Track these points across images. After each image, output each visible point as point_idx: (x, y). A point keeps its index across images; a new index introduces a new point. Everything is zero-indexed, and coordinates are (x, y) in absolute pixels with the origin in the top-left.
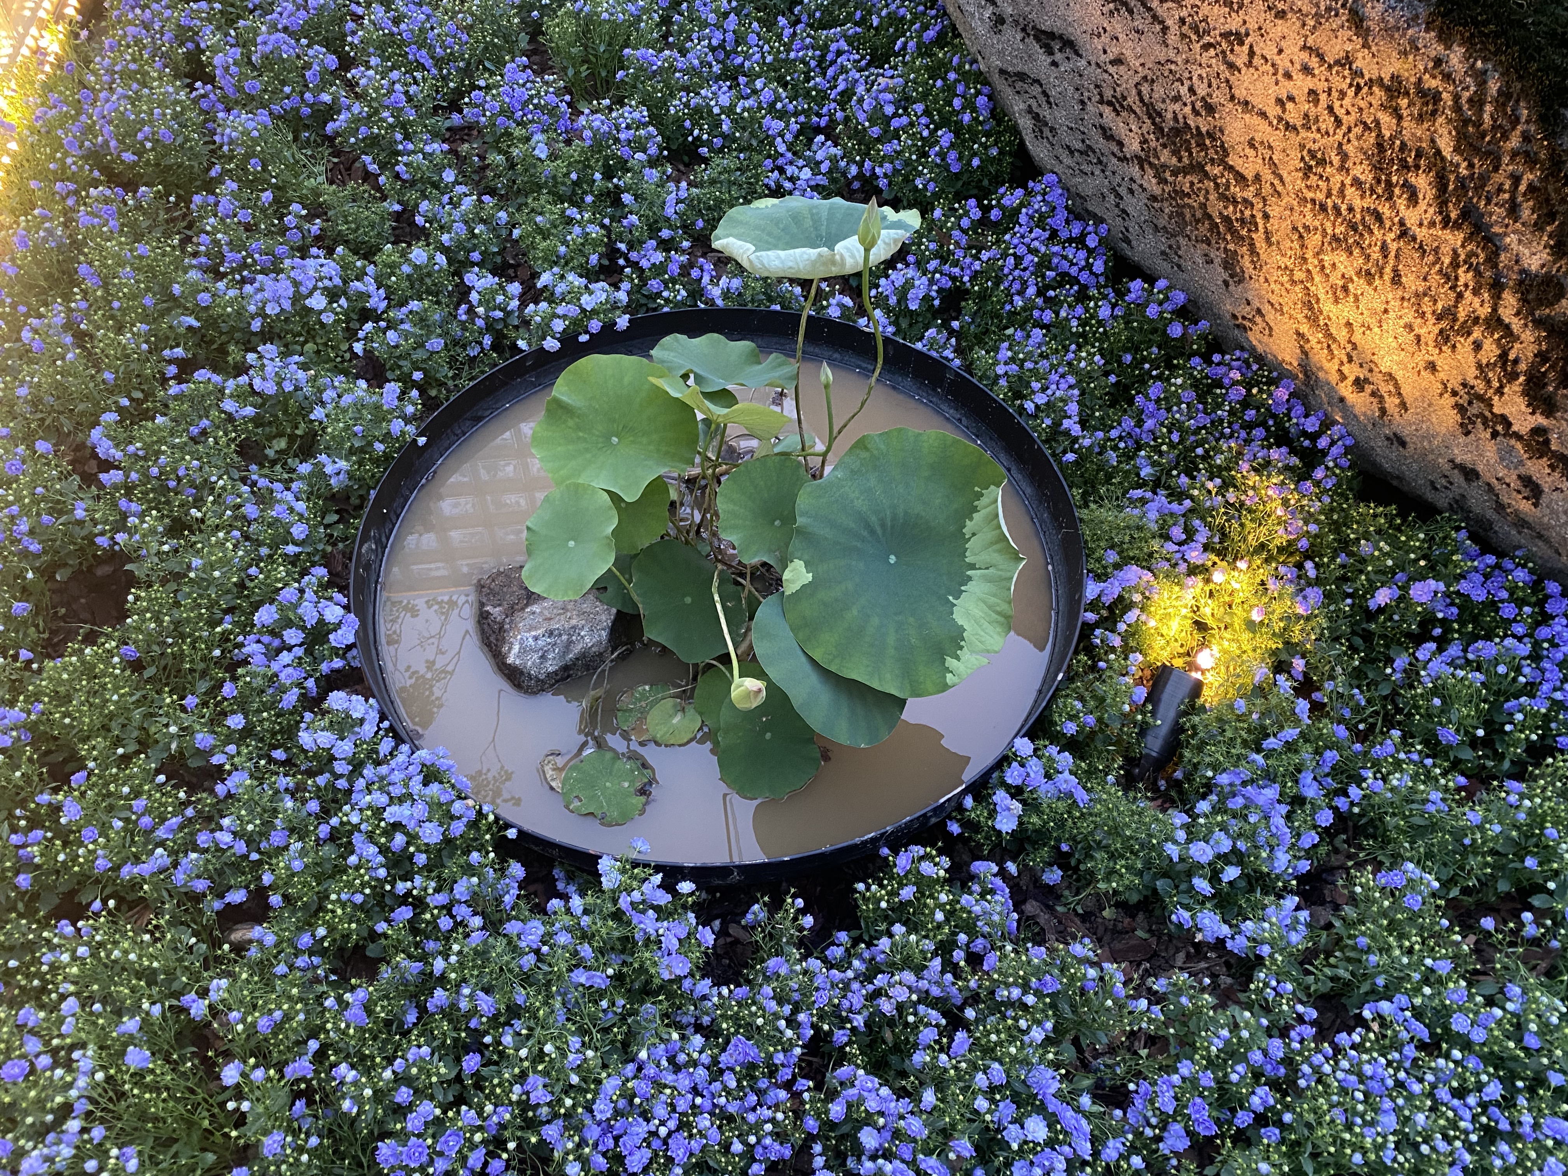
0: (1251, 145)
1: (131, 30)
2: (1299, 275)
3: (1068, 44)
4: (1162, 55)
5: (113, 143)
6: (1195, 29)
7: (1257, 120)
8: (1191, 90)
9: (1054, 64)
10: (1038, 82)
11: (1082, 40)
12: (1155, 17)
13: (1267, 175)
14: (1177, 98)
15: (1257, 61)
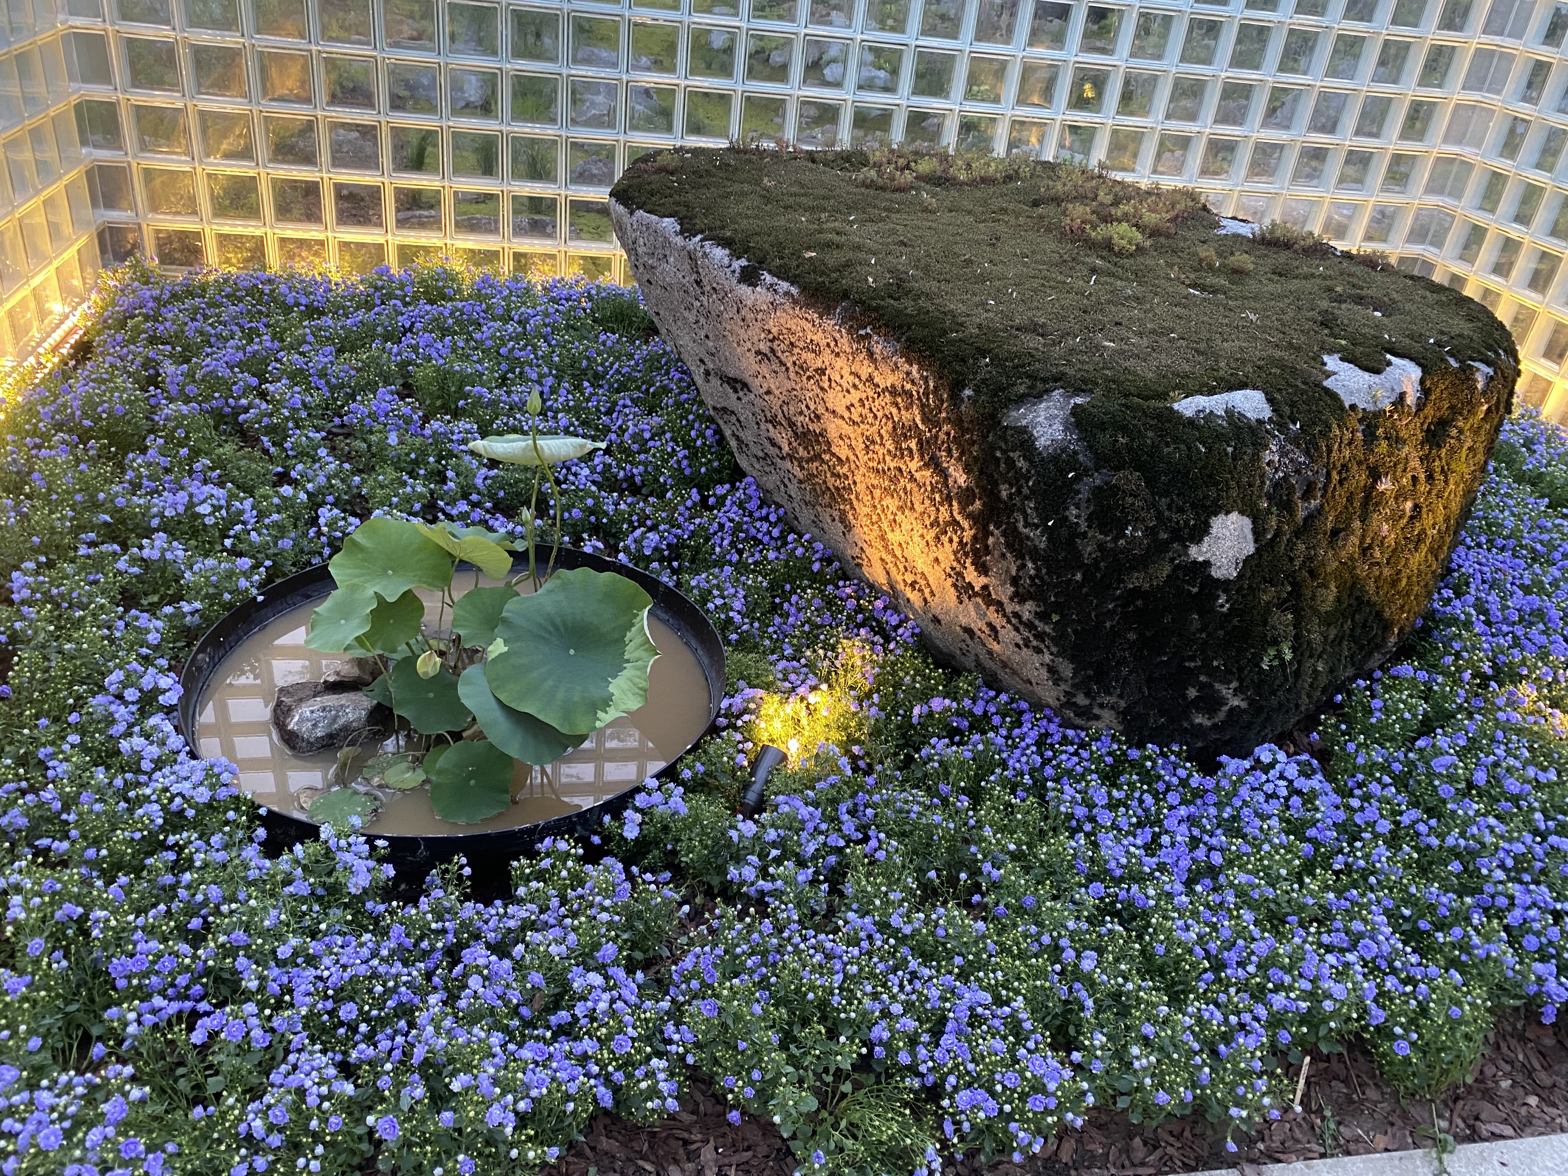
0: (841, 437)
1: (109, 358)
2: (875, 518)
3: (745, 385)
4: (789, 385)
5: (78, 413)
6: (801, 367)
7: (840, 422)
8: (807, 407)
9: (739, 399)
10: (733, 412)
11: (749, 380)
12: (781, 362)
13: (852, 458)
14: (801, 413)
15: (834, 384)
